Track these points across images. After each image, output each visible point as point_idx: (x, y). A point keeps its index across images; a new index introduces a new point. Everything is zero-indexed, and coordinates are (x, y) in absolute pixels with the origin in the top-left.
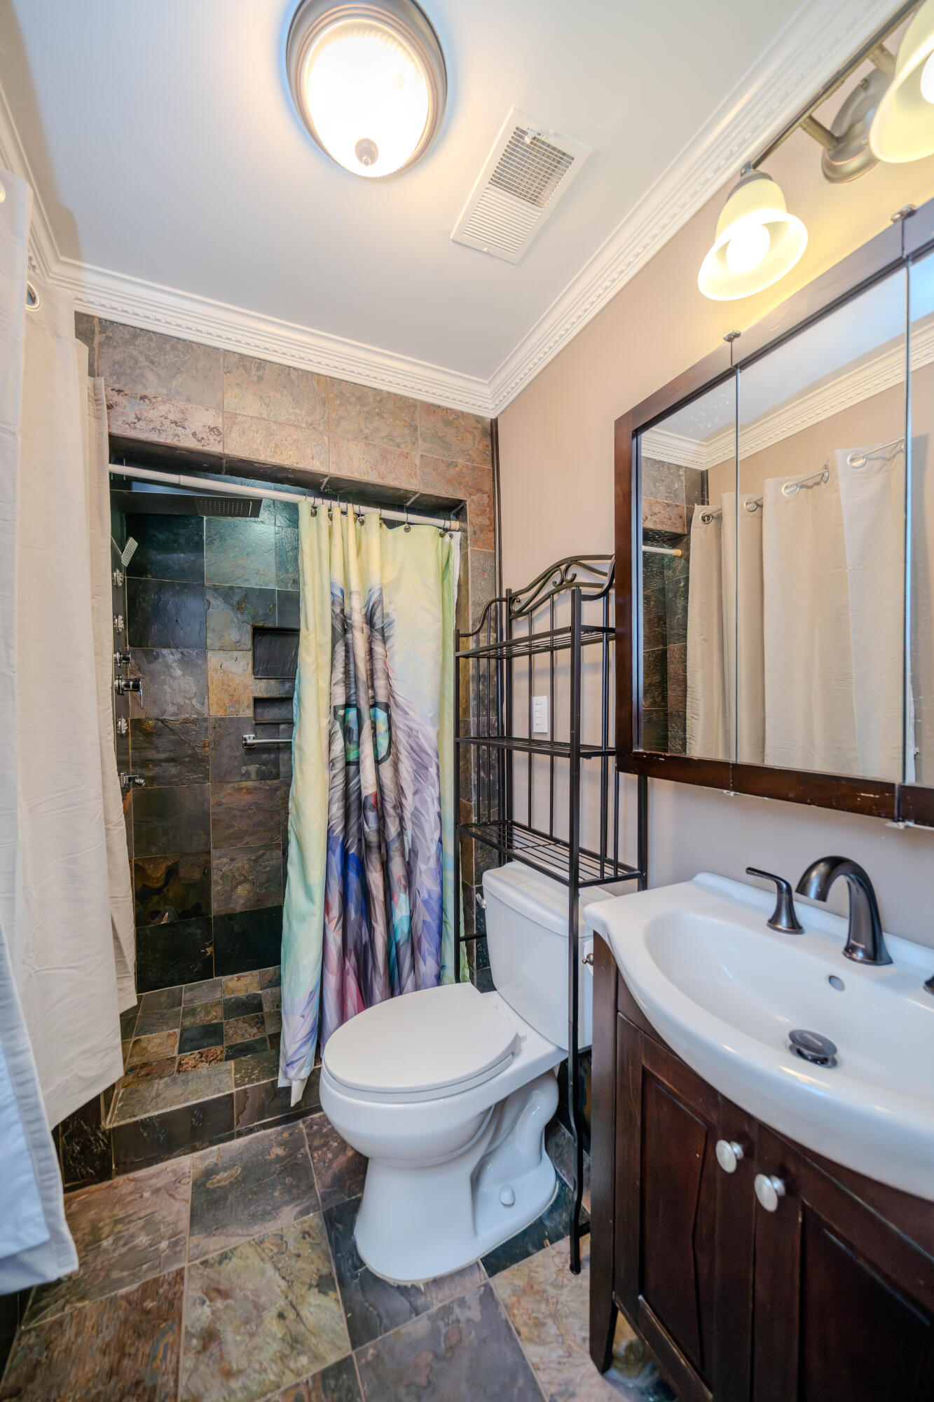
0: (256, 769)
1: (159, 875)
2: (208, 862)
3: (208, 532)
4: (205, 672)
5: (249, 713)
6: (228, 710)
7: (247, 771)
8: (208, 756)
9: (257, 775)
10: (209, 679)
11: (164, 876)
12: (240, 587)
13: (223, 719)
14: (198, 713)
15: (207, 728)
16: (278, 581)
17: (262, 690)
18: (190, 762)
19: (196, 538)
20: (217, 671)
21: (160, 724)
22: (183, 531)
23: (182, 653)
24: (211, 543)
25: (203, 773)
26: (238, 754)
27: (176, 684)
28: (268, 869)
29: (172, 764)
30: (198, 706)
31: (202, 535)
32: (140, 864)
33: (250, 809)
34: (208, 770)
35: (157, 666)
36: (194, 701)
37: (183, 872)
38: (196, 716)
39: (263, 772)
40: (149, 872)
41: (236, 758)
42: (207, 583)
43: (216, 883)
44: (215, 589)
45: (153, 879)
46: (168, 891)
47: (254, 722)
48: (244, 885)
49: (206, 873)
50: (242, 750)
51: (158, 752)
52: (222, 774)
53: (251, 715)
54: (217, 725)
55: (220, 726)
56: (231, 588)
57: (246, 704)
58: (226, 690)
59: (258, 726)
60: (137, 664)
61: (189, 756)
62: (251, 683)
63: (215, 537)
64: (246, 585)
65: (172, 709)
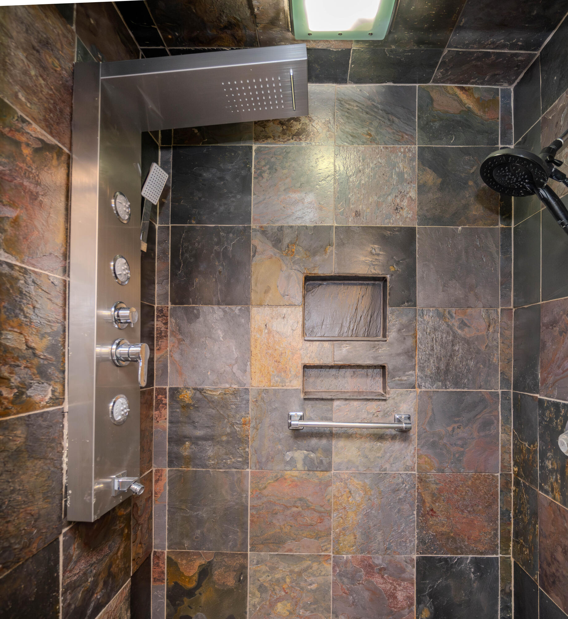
0: (303, 456)
1: (191, 574)
2: (244, 567)
3: (258, 162)
4: (248, 332)
5: (297, 384)
6: (273, 381)
7: (292, 458)
8: (247, 436)
9: (304, 464)
10: (252, 341)
11: (197, 575)
12: (291, 227)
13: (266, 391)
14: (239, 383)
15: (248, 401)
16: (336, 215)
17: (313, 355)
18: (228, 442)
19: (243, 173)
20: (261, 331)
21: (198, 395)
22: (229, 166)
23: (225, 311)
24: (260, 175)
25: (242, 456)
26: (282, 436)
27: (216, 348)
28: (314, 587)
29: (210, 443)
30: (238, 373)
31: (250, 169)
32: (173, 557)
33: (294, 506)
34: (247, 453)
35: (198, 326)
36: (235, 369)
37: (217, 574)
38: (236, 387)
39: (312, 460)
40: (182, 569)
41: (280, 440)
42: (253, 225)
43: (253, 595)
44: (264, 232)
45: (185, 576)
46: (200, 594)
47: (302, 396)
48: (285, 602)
49: (242, 581)
50: (288, 433)
51: (195, 427)
52: (264, 460)
53: (300, 387)
54: (259, 399)
55: (262, 399)
56: (281, 228)
57: (293, 373)
58: (271, 355)
59: (306, 402)
60: (177, 325)
61: (228, 434)
62: (300, 345)
63: (264, 169)
64: (299, 223)
65: (213, 377)
